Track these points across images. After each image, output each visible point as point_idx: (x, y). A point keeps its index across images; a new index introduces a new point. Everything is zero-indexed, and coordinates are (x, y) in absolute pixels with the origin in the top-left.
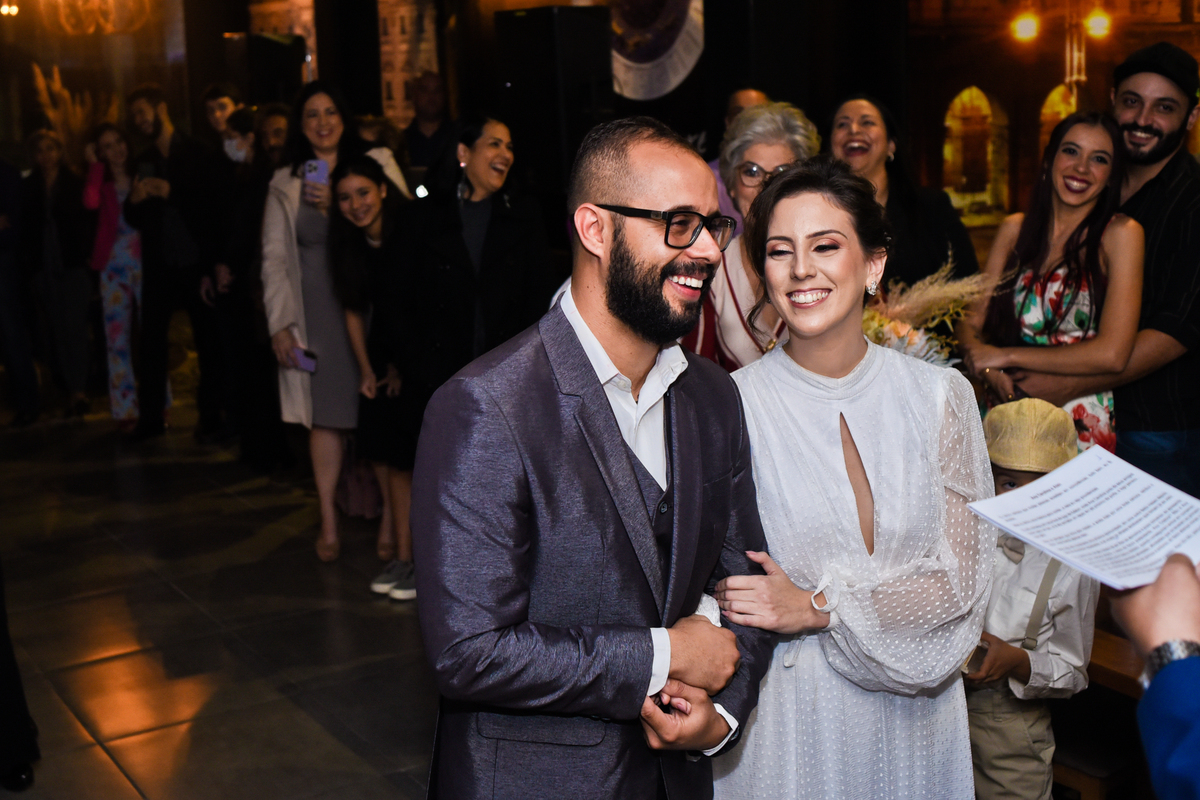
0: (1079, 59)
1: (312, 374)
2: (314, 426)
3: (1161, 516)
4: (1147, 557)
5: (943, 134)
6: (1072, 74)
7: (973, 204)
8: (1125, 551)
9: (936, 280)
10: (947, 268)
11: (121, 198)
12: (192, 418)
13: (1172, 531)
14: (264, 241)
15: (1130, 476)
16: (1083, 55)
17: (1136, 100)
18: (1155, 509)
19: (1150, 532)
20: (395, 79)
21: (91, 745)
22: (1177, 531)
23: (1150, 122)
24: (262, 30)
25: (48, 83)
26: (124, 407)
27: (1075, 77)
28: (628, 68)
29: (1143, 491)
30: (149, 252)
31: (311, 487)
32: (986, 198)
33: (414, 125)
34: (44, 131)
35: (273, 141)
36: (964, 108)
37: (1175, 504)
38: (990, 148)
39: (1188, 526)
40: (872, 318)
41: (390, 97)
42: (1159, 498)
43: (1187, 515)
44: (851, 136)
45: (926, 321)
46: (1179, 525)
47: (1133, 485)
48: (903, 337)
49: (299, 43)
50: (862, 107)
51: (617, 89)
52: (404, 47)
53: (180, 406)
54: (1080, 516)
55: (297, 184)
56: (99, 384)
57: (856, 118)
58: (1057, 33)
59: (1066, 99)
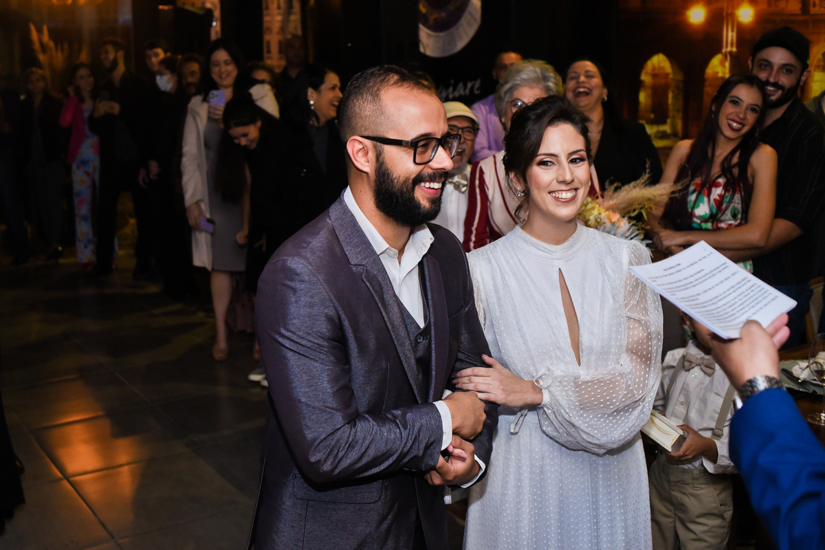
0: (732, 36)
1: (212, 234)
2: (213, 269)
3: (744, 292)
4: (735, 319)
5: (639, 85)
6: (727, 47)
7: (658, 132)
8: (721, 313)
9: (638, 185)
10: (646, 176)
11: (86, 115)
12: (131, 263)
13: (750, 303)
14: (184, 144)
15: (725, 264)
16: (735, 34)
17: (768, 65)
18: (740, 287)
19: (736, 302)
20: (273, 39)
21: (60, 480)
22: (754, 304)
23: (777, 80)
24: (184, 4)
25: (39, 37)
26: (85, 254)
27: (729, 49)
28: (429, 35)
29: (732, 275)
30: (105, 151)
31: (210, 311)
32: (667, 128)
33: (285, 70)
34: (34, 69)
35: (190, 79)
36: (654, 68)
37: (753, 286)
38: (670, 95)
39: (761, 301)
40: (594, 208)
41: (269, 52)
42: (743, 280)
43: (760, 293)
44: (579, 85)
45: (629, 212)
46: (755, 300)
47: (726, 270)
48: (614, 223)
49: (209, 13)
50: (587, 66)
51: (422, 50)
52: (279, 18)
53: (123, 255)
54: (693, 286)
55: (205, 106)
56: (69, 239)
57: (583, 72)
58: (718, 18)
59: (722, 63)
